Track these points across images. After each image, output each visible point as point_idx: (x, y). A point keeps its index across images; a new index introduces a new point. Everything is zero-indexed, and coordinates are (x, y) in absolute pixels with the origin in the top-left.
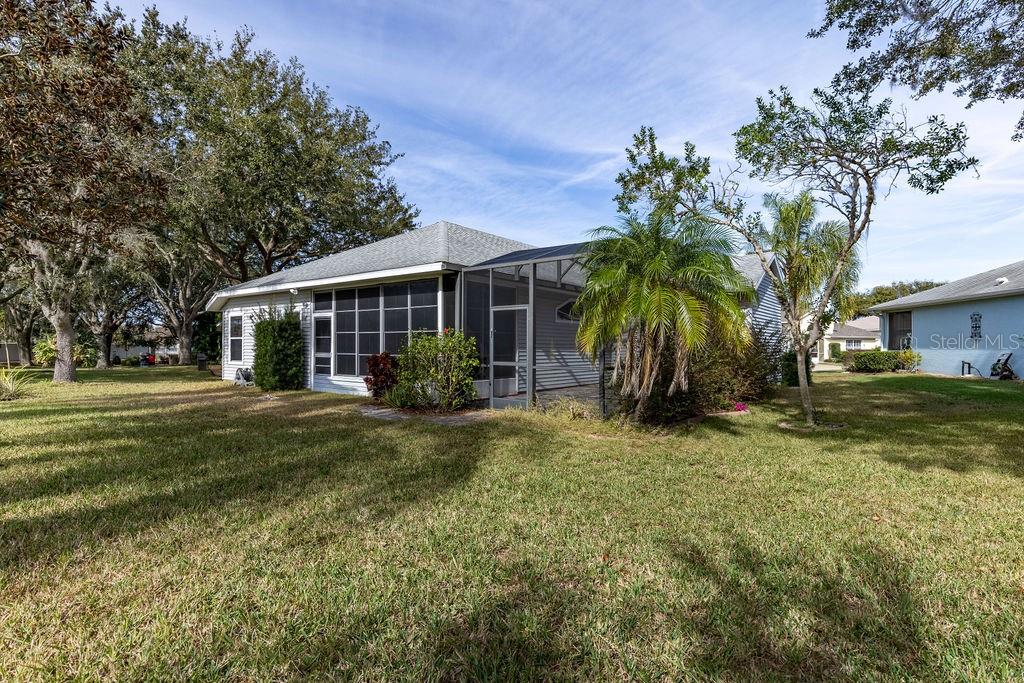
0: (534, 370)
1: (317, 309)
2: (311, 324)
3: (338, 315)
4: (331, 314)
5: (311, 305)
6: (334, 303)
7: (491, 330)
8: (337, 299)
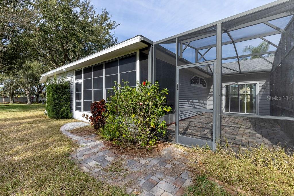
0: (221, 116)
1: (76, 79)
2: (74, 86)
3: (85, 81)
4: (81, 81)
5: (74, 77)
6: (83, 75)
7: (178, 83)
8: (84, 73)
